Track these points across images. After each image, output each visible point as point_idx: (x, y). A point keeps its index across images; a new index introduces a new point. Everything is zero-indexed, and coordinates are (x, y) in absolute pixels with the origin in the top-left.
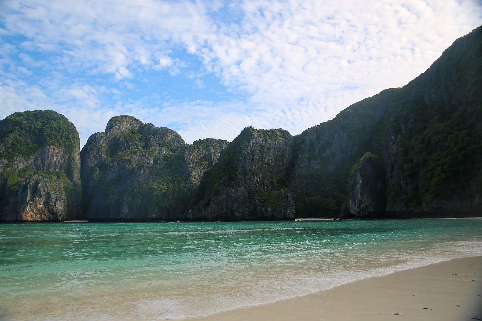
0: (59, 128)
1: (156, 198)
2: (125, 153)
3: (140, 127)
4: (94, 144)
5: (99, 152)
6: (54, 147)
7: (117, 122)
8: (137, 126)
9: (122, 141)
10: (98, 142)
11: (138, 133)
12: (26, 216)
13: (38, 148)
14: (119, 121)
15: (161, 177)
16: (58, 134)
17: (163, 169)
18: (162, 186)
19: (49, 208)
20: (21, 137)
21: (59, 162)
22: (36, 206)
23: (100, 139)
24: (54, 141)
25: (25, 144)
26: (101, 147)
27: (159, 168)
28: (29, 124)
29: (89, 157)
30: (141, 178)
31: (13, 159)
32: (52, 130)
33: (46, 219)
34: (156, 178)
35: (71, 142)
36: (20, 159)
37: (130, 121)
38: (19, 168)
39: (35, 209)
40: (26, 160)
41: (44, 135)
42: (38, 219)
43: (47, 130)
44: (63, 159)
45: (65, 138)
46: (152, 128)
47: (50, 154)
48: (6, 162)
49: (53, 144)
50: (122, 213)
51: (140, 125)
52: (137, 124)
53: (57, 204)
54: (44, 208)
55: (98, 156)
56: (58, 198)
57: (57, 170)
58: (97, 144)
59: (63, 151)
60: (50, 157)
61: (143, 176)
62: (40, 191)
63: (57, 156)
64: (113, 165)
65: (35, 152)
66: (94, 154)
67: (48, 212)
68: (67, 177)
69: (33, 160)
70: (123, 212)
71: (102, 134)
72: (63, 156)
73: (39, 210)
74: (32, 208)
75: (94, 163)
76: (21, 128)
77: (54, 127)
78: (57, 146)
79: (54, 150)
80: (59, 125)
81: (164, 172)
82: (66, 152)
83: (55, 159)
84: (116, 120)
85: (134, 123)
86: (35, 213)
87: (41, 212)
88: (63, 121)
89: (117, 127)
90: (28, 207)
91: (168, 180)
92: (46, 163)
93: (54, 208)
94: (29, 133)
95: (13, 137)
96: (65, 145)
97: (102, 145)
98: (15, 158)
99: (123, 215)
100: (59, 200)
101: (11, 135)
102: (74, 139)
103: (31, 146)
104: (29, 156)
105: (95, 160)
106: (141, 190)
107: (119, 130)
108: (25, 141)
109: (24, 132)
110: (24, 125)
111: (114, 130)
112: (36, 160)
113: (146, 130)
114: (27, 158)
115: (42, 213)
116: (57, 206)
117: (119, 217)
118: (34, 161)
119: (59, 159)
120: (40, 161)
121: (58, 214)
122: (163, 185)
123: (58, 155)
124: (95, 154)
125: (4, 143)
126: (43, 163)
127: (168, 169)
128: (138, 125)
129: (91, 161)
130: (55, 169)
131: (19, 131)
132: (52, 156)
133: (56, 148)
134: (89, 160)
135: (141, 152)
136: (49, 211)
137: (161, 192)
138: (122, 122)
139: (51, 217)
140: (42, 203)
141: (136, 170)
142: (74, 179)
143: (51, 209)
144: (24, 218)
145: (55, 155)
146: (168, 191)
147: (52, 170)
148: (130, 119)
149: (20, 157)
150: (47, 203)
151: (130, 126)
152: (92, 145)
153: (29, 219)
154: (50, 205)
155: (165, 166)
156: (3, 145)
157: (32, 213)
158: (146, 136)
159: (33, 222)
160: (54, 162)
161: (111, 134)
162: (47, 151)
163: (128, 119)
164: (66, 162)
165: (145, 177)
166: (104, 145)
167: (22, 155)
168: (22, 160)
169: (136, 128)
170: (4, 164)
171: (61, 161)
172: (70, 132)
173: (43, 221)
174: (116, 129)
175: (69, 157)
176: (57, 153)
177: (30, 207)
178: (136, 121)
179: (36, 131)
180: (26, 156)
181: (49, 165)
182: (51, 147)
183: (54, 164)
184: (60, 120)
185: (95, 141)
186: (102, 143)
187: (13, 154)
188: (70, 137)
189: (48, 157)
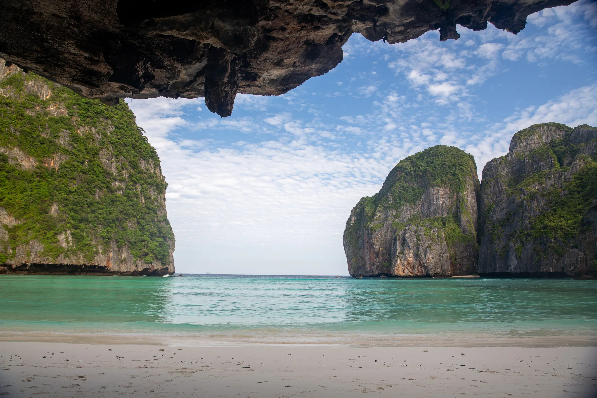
0: (444, 164)
1: (553, 241)
2: (530, 178)
3: (566, 135)
4: (490, 175)
5: (497, 183)
6: (438, 188)
7: (522, 138)
8: (559, 135)
9: (528, 162)
10: (495, 171)
11: (562, 145)
12: (397, 270)
13: (423, 192)
14: (526, 136)
15: (566, 208)
16: (443, 171)
17: (570, 194)
18: (565, 222)
19: (420, 261)
20: (407, 184)
21: (446, 204)
22: (406, 259)
23: (496, 166)
24: (438, 181)
25: (411, 190)
26: (499, 177)
27: (564, 194)
28: (414, 167)
29: (486, 193)
30: (534, 212)
31: (400, 208)
32: (436, 168)
33: (419, 274)
34: (558, 210)
35: (458, 178)
36: (407, 207)
37: (546, 130)
38: (407, 218)
39: (406, 263)
40: (412, 208)
41: (428, 176)
42: (410, 274)
43: (430, 169)
44: (451, 200)
45: (451, 175)
46: (583, 131)
47: (435, 197)
48: (394, 212)
49: (437, 185)
50: (510, 266)
51: (566, 131)
52: (561, 131)
53: (427, 257)
54: (414, 262)
55: (496, 189)
56: (428, 249)
57: (445, 215)
58: (493, 175)
59: (450, 190)
60: (435, 200)
61: (536, 210)
62: (408, 242)
63: (443, 198)
64: (501, 199)
65: (421, 198)
66: (491, 188)
67: (420, 266)
68: (455, 222)
69: (419, 207)
70: (511, 264)
71: (500, 159)
72: (450, 197)
73: (410, 264)
74: (402, 261)
75: (492, 198)
76: (407, 174)
77: (438, 165)
78: (442, 186)
79: (438, 192)
80: (444, 161)
81: (572, 198)
82: (453, 191)
83: (441, 201)
84: (521, 136)
85: (554, 132)
86: (407, 268)
87: (412, 265)
88: (450, 155)
89: (523, 144)
90: (399, 261)
91: (575, 212)
92: (432, 208)
93: (424, 261)
94: (414, 178)
95: (400, 185)
96: (451, 184)
97: (502, 173)
98: (402, 207)
99: (512, 269)
100: (428, 252)
101: (398, 184)
102: (463, 174)
103: (416, 191)
104: (415, 203)
105: (493, 195)
106: (532, 231)
107: (527, 148)
108: (412, 187)
109: (409, 177)
110: (409, 170)
111: (518, 149)
112: (422, 206)
113: (575, 137)
114: (413, 205)
115: (413, 267)
116: (427, 259)
117: (507, 272)
118: (421, 208)
119: (445, 201)
120: (426, 207)
121: (429, 268)
122: (568, 220)
123: (444, 196)
124: (493, 188)
125: (392, 193)
126: (429, 209)
127: (579, 193)
128: (562, 133)
129: (488, 198)
130: (442, 214)
131: (405, 178)
132: (437, 199)
133: (441, 189)
134: (485, 197)
135: (557, 173)
136: (420, 264)
137: (563, 232)
138: (531, 136)
139: (423, 271)
140: (412, 255)
141: (525, 202)
142: (462, 223)
143: (421, 263)
144: (396, 273)
145: (441, 198)
146: (574, 228)
147: (439, 215)
148: (545, 128)
149: (406, 206)
150: (416, 255)
151: (547, 137)
152: (487, 176)
153: (402, 274)
154: (420, 257)
155: (576, 189)
156: (391, 196)
157: (403, 267)
158: (572, 147)
159: (405, 277)
160: (441, 206)
161: (513, 156)
162: (432, 194)
163: (543, 128)
164: (455, 203)
165: (539, 210)
166: (504, 174)
167: (408, 204)
168: (409, 208)
169: (558, 138)
170: (393, 215)
171: (449, 203)
172: (458, 165)
173: (416, 277)
174: (521, 147)
175: (457, 196)
176: (442, 195)
177: (401, 260)
178: (557, 127)
179: (420, 173)
180: (412, 204)
181: (435, 211)
182: (435, 188)
183: (440, 208)
184: (447, 154)
185: (491, 170)
186: (500, 171)
187: (400, 203)
188: (458, 171)
189: (434, 202)
